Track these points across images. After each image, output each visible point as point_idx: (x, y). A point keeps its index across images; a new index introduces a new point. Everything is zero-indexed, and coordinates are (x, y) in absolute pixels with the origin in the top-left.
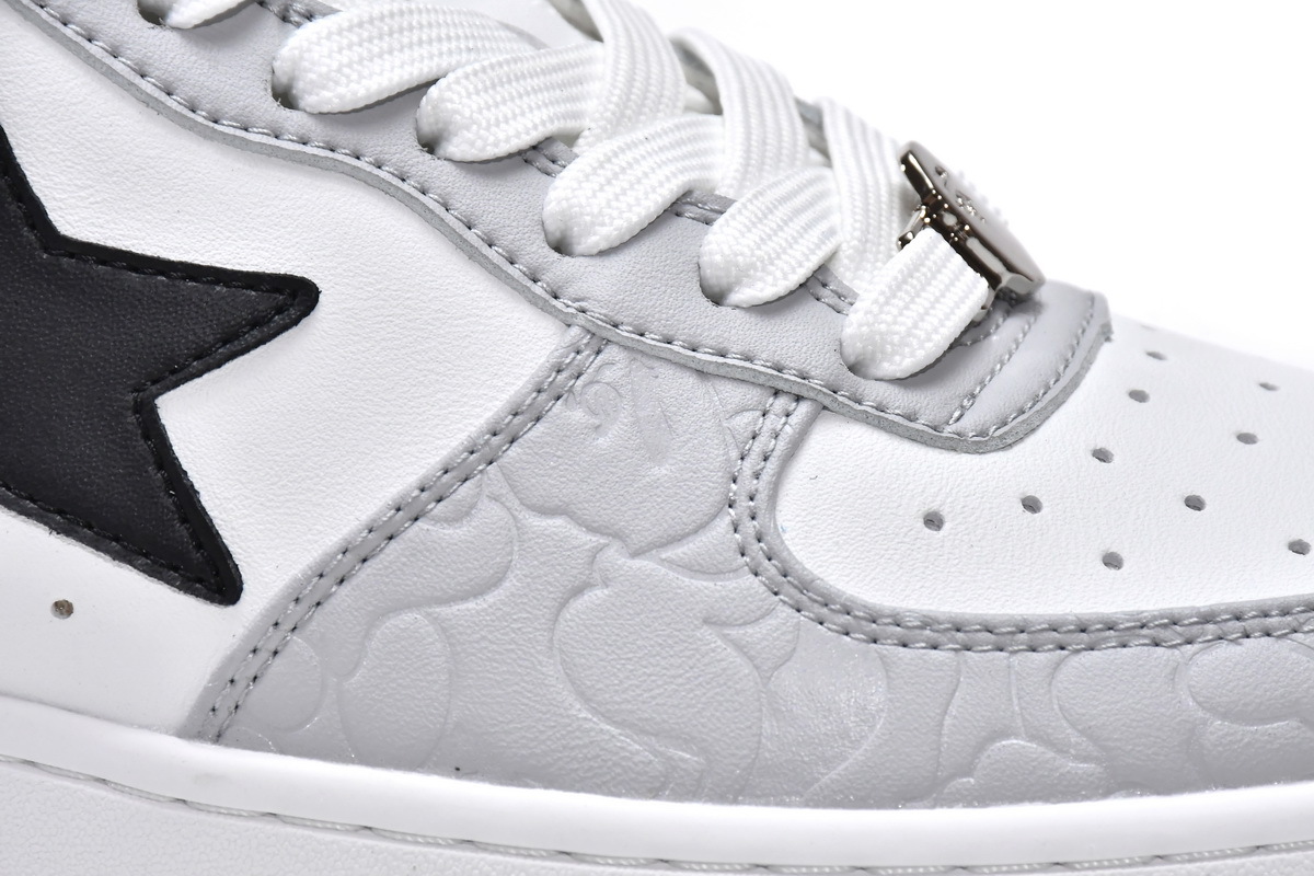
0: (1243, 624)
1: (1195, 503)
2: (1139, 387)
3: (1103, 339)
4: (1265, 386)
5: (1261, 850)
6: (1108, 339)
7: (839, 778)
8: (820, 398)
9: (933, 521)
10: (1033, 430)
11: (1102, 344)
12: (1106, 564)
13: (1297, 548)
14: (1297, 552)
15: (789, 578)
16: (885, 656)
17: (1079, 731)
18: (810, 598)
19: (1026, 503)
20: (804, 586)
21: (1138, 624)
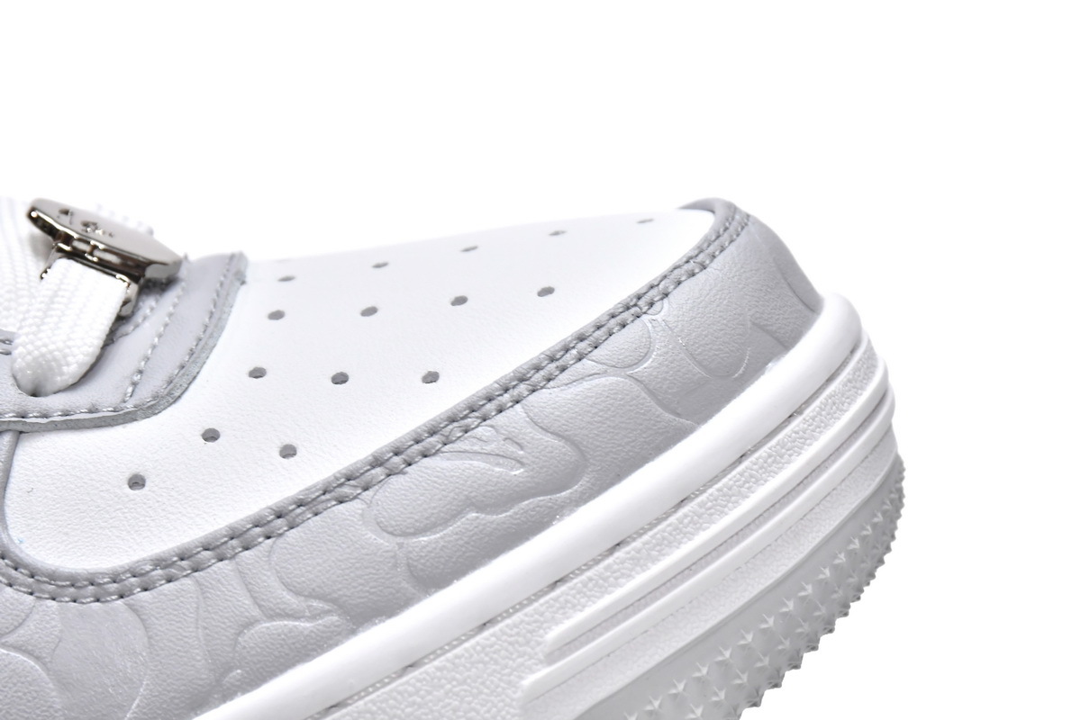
0: (403, 456)
1: (340, 379)
2: (274, 309)
3: (238, 284)
4: (378, 266)
5: (488, 625)
6: (243, 283)
7: (135, 715)
8: (12, 426)
9: (136, 482)
10: (195, 378)
11: (238, 289)
12: (284, 457)
13: (429, 380)
14: (431, 382)
15: (36, 577)
16: (133, 605)
17: (306, 596)
18: (57, 586)
19: (208, 436)
20: (53, 577)
21: (321, 492)
